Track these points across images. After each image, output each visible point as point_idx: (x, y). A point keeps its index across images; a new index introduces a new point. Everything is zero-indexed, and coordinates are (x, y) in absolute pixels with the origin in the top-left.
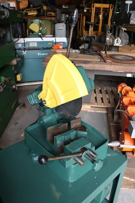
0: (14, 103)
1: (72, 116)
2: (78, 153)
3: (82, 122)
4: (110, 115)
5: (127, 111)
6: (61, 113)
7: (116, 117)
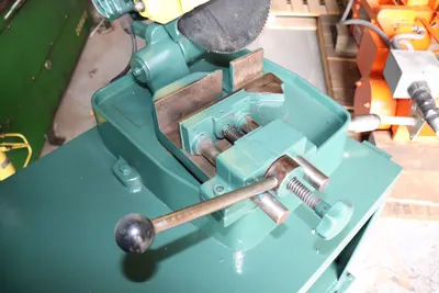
0: (82, 22)
1: (234, 45)
2: (266, 177)
3: (266, 62)
4: (327, 35)
5: (377, 23)
6: (197, 36)
7: (341, 39)
